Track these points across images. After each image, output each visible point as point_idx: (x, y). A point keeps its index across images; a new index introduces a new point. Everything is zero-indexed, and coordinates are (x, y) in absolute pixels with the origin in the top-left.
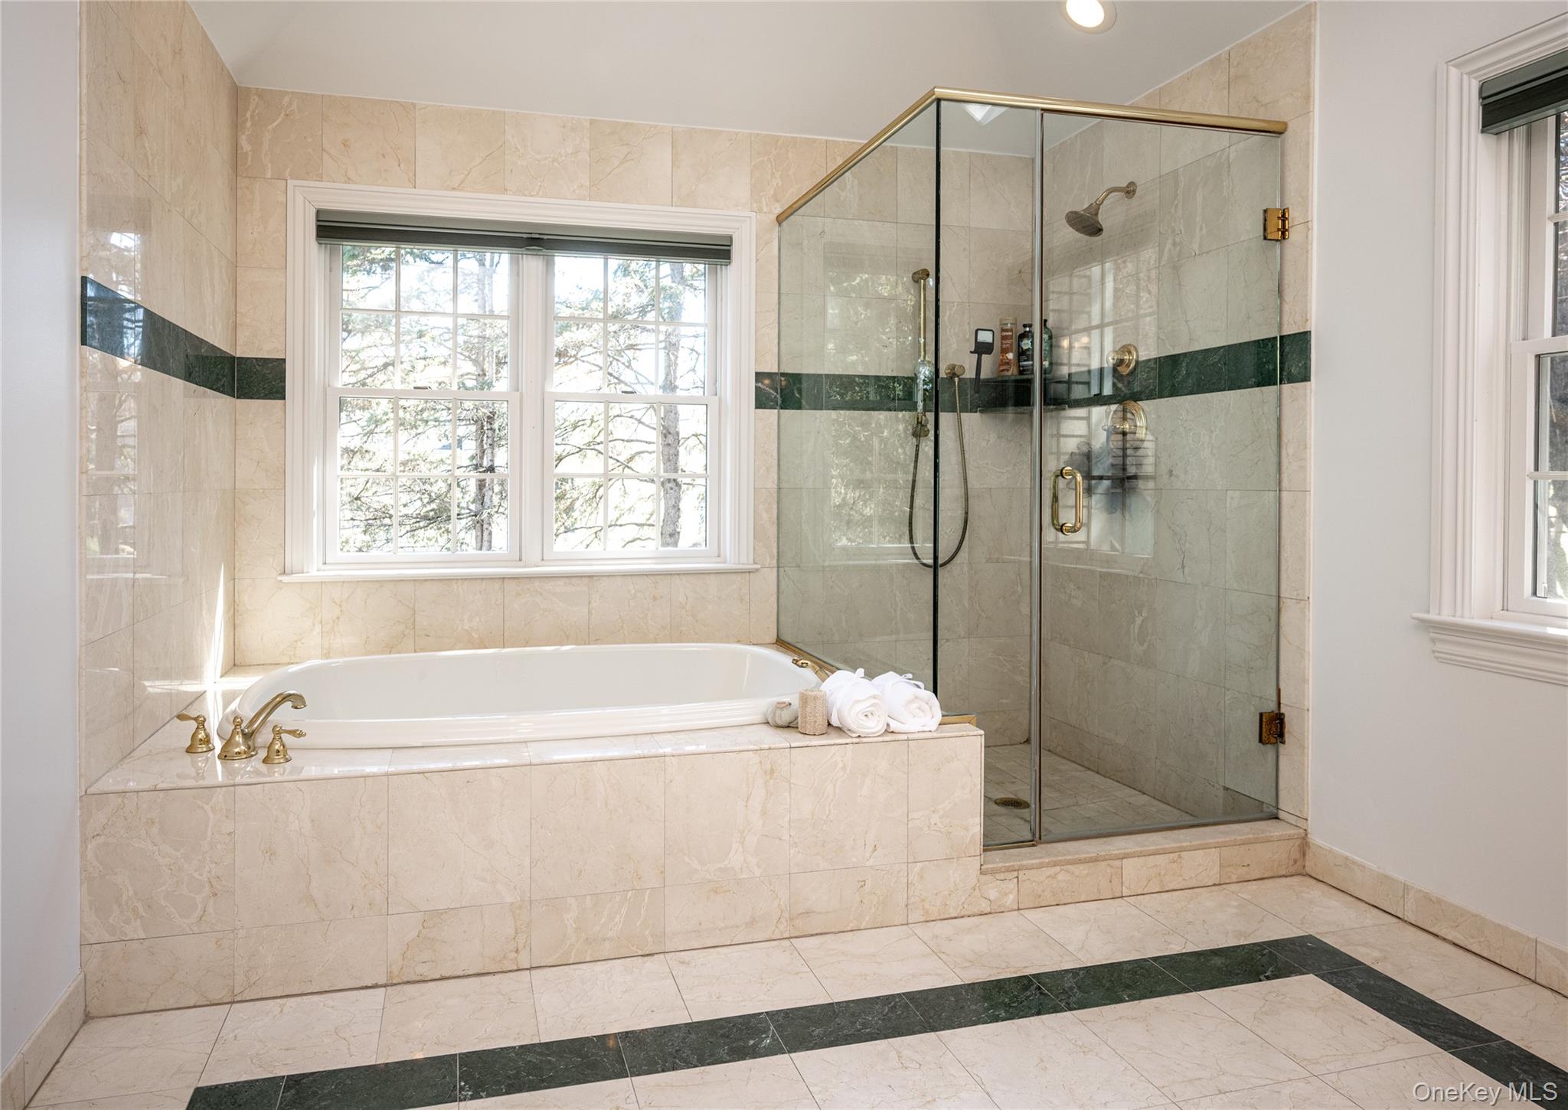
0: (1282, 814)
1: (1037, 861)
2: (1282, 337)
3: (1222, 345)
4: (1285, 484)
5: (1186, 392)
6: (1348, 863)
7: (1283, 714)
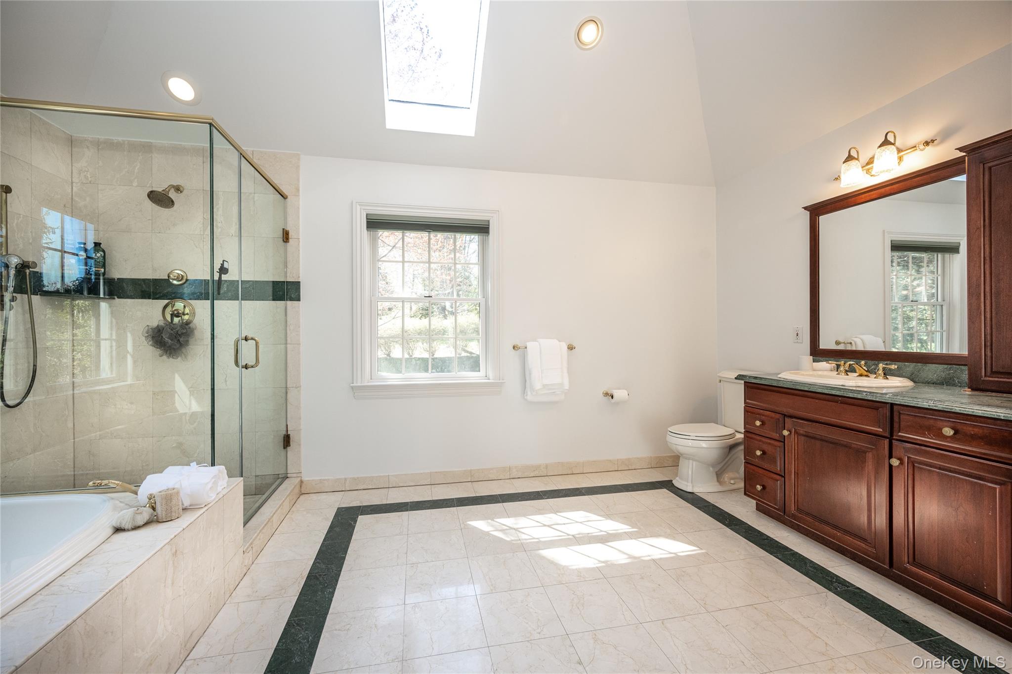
0: (289, 475)
1: (251, 540)
2: (287, 282)
3: (251, 280)
4: (289, 341)
5: (227, 299)
6: (321, 481)
7: (290, 435)
